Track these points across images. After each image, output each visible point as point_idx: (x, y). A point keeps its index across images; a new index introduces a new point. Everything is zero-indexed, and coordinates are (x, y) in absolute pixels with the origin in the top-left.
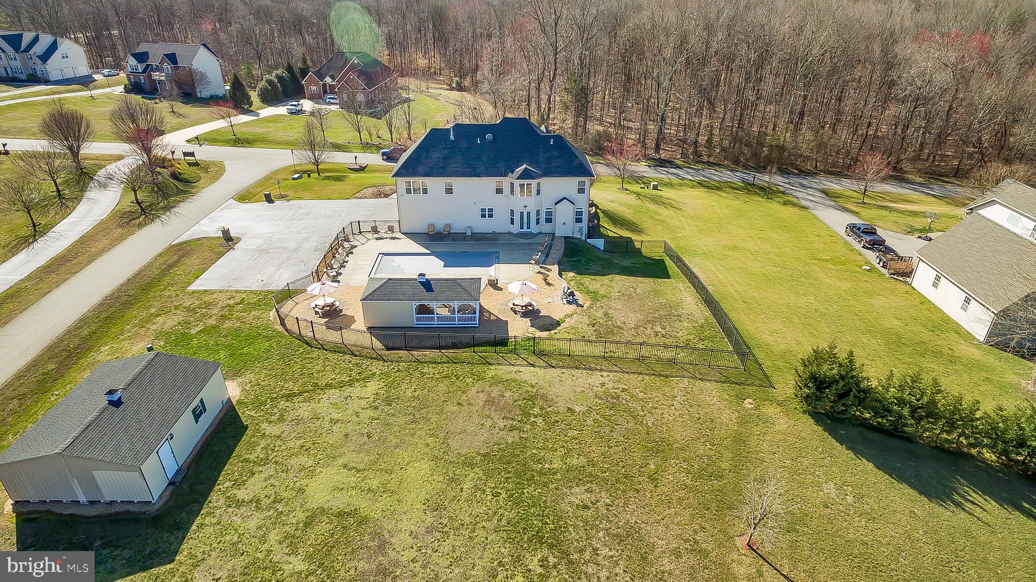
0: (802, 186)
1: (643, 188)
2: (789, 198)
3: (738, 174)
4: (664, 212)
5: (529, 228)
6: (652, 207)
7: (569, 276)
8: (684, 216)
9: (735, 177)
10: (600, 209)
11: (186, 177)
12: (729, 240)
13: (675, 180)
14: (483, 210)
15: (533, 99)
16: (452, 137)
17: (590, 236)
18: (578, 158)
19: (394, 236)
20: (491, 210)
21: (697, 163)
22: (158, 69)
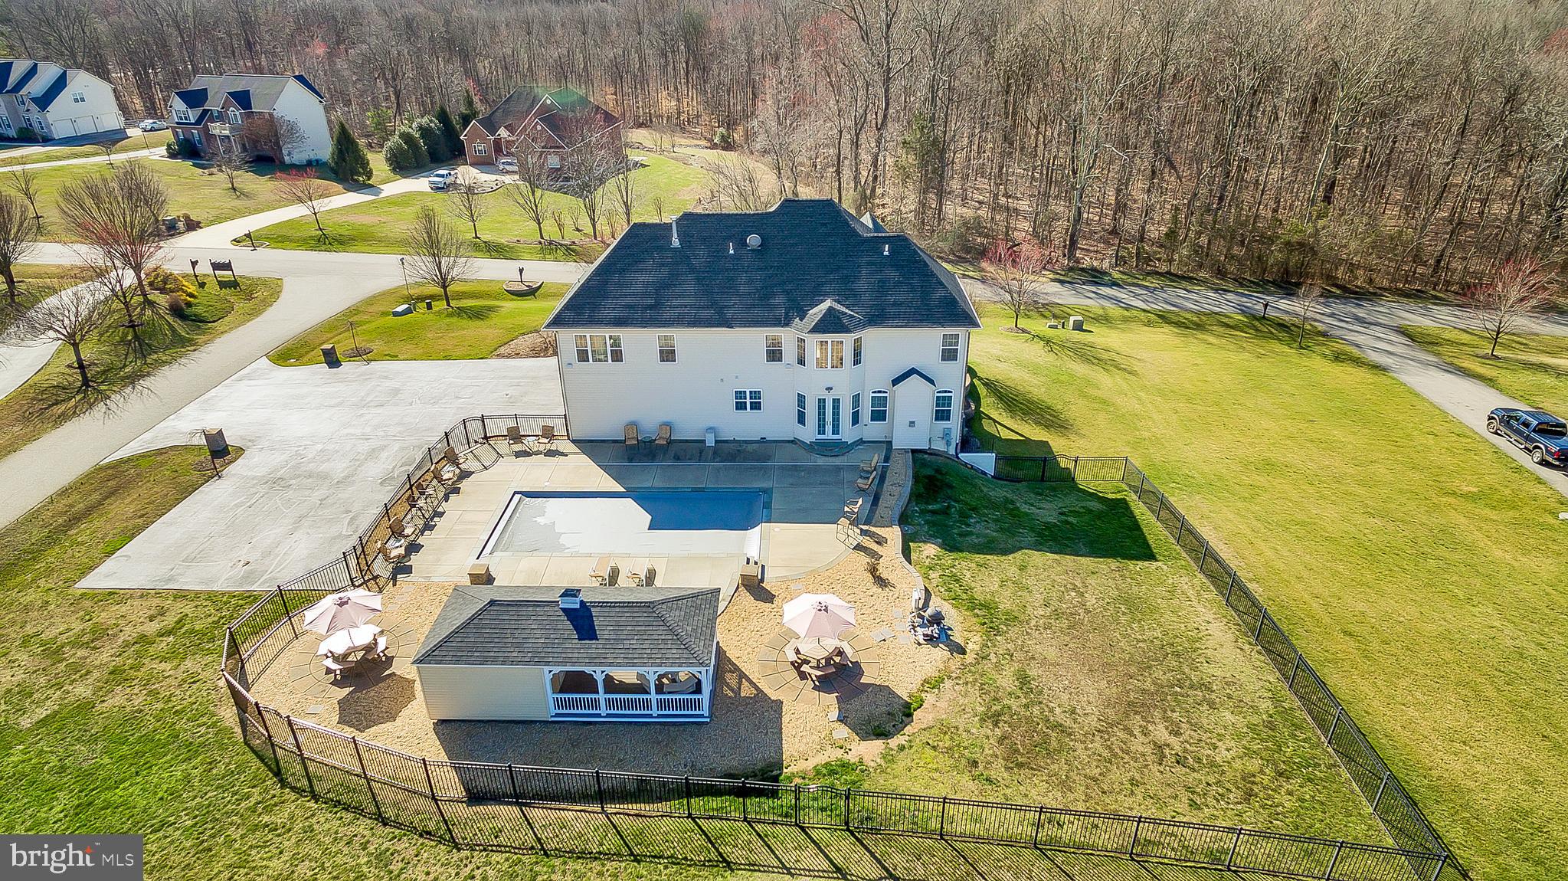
0: (1359, 320)
1: (1056, 327)
2: (1339, 346)
3: (1230, 296)
4: (1106, 382)
5: (836, 431)
6: (1080, 369)
7: (926, 553)
8: (1143, 388)
9: (1227, 304)
10: (980, 379)
11: (199, 310)
12: (1250, 445)
13: (1114, 311)
14: (740, 394)
15: (847, 162)
16: (676, 242)
17: (965, 445)
18: (941, 284)
19: (553, 448)
20: (756, 394)
21: (1149, 274)
22: (221, 117)
